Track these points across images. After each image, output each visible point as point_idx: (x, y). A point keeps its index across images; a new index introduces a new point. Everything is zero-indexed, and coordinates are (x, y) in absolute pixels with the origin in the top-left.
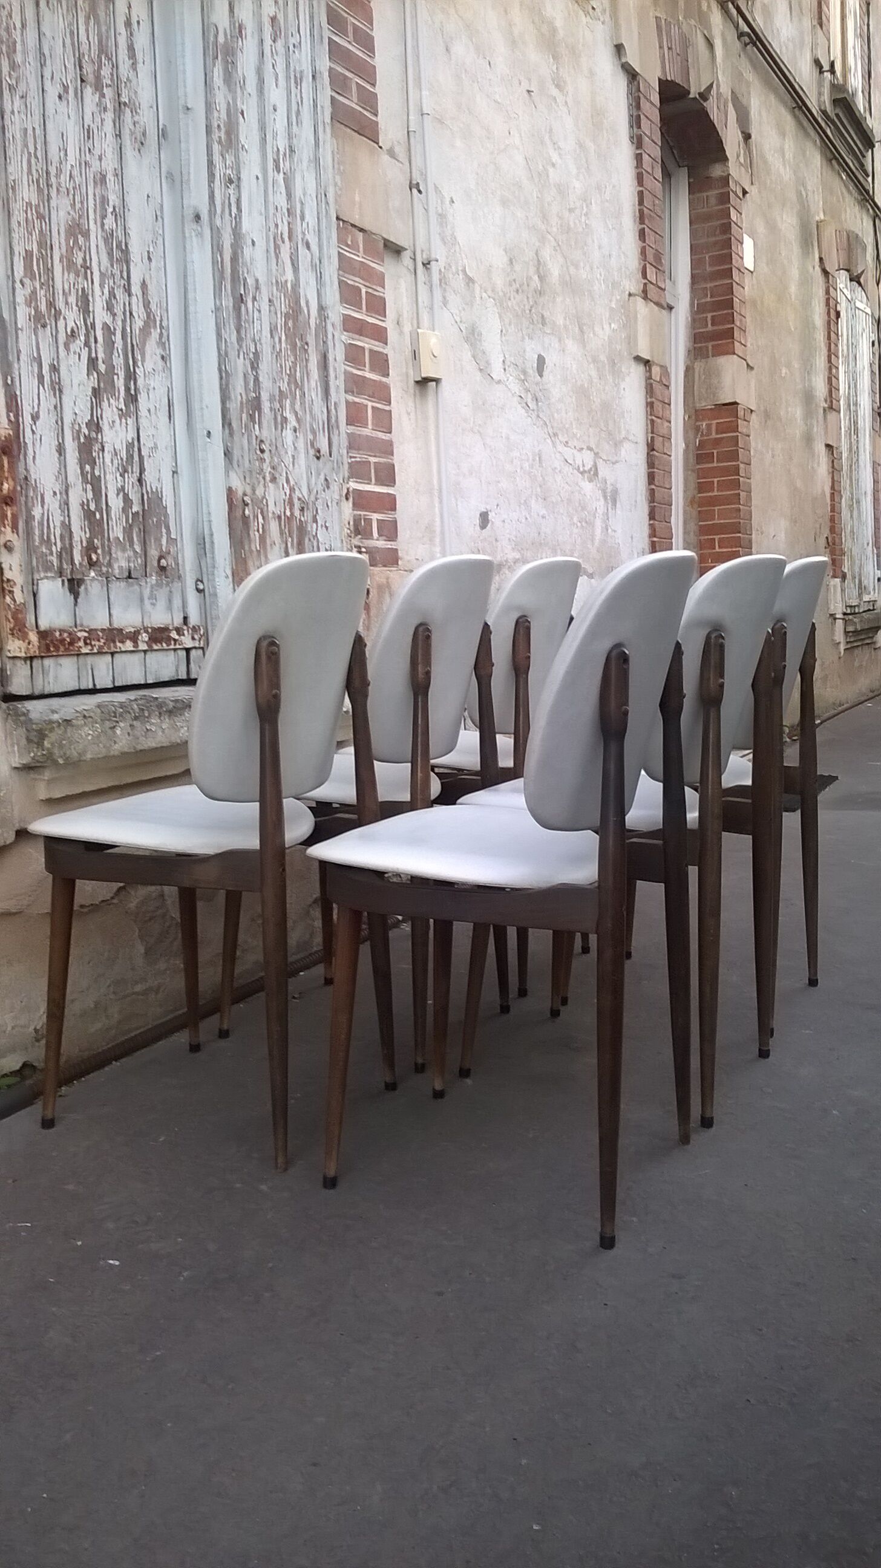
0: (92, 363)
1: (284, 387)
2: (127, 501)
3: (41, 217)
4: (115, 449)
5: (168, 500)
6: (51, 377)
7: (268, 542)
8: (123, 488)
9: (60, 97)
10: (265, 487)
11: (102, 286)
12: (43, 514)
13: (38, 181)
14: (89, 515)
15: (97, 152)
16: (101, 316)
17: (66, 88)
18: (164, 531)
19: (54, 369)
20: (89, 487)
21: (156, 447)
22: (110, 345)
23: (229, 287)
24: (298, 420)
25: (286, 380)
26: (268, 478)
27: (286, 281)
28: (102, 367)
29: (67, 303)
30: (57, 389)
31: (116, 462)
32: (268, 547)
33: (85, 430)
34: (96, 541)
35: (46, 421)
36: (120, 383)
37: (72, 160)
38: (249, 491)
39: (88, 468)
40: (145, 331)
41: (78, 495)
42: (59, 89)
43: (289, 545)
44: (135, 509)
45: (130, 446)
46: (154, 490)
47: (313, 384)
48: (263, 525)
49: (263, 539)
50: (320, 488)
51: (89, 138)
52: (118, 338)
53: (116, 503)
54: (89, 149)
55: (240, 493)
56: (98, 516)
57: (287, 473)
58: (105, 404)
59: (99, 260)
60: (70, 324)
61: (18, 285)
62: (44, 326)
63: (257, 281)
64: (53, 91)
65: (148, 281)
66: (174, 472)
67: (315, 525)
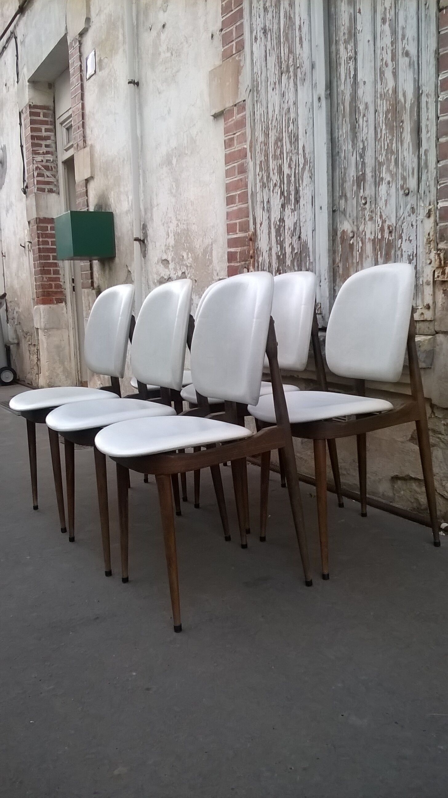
0: (282, 193)
1: (381, 159)
2: (293, 249)
3: (265, 144)
4: (289, 228)
5: (310, 245)
6: (267, 206)
7: (364, 256)
8: (291, 243)
9: (273, 90)
10: (365, 224)
11: (287, 159)
12: (262, 260)
13: (265, 131)
14: (278, 257)
15: (286, 101)
16: (286, 170)
17: (275, 84)
18: (308, 259)
19: (268, 202)
20: (279, 246)
21: (306, 221)
22: (289, 182)
23: (348, 120)
24: (392, 176)
25: (384, 153)
26: (367, 218)
27: (388, 90)
28: (286, 194)
29: (274, 174)
30: (269, 211)
31: (289, 233)
32: (364, 260)
33: (278, 223)
34: (280, 267)
35: (265, 223)
36: (292, 197)
37: (277, 112)
38: (355, 229)
39: (278, 238)
40: (304, 169)
41: (276, 249)
42: (273, 86)
43: (379, 256)
44: (296, 251)
45: (295, 224)
46: (304, 241)
47: (406, 145)
48: (361, 248)
49: (361, 255)
50: (406, 214)
51: (283, 96)
52: (293, 179)
53: (288, 250)
54: (284, 102)
55: (349, 231)
56: (281, 257)
57: (381, 212)
58: (286, 209)
59: (287, 146)
60: (275, 181)
61: (257, 176)
62: (265, 187)
63: (366, 104)
64: (270, 89)
65: (305, 145)
66: (313, 230)
67: (400, 240)
